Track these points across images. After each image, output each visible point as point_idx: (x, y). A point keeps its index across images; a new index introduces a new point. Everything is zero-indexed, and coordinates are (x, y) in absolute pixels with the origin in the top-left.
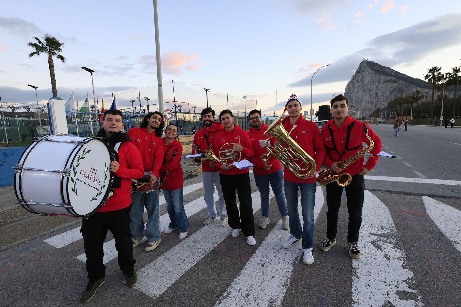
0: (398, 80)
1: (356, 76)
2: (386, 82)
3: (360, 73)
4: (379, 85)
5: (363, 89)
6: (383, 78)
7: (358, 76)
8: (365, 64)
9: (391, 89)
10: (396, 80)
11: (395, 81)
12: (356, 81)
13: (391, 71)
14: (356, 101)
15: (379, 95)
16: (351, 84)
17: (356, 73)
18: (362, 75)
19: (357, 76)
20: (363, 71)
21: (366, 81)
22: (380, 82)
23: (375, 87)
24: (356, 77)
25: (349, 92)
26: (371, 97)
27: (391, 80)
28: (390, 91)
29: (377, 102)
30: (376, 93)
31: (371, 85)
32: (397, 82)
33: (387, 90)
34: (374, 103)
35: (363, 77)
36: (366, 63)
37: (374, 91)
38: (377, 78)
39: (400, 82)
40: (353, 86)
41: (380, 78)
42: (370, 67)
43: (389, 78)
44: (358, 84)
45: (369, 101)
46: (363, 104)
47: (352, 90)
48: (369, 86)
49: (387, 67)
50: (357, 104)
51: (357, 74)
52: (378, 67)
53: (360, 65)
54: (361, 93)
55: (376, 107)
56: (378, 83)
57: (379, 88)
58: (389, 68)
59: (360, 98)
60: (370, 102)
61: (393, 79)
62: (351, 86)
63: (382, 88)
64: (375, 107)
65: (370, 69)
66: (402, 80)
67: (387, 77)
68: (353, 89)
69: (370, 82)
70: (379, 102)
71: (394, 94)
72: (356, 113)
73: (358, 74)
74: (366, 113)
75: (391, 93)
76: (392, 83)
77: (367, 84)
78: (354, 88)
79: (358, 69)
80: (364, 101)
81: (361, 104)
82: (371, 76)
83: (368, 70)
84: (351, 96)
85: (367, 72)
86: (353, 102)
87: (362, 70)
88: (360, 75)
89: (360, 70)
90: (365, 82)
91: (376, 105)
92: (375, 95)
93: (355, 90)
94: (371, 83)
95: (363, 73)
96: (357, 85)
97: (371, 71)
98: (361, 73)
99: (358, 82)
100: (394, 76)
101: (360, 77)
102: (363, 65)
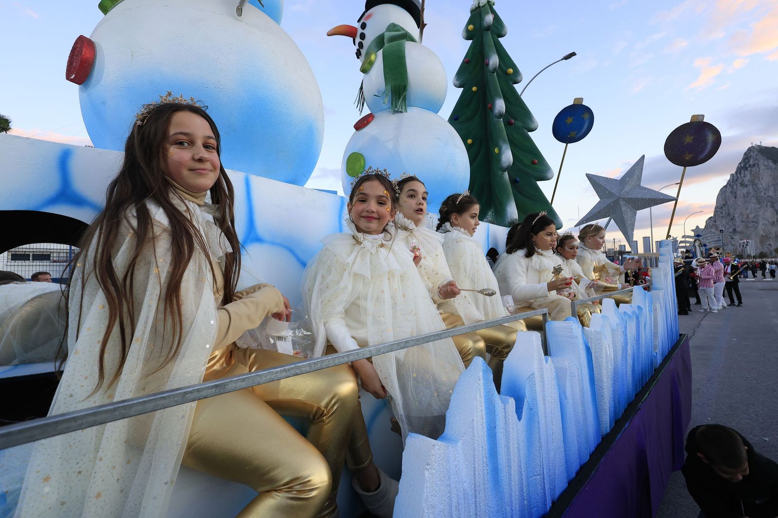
1: (738, 175)
3: (747, 170)
5: (757, 198)
7: (742, 175)
8: (756, 153)
12: (739, 185)
14: (742, 221)
16: (729, 190)
17: (737, 170)
18: (751, 173)
19: (740, 174)
20: (754, 165)
21: (761, 184)
24: (738, 178)
25: (725, 205)
31: (775, 190)
35: (756, 176)
36: (758, 151)
40: (734, 193)
42: (768, 158)
44: (745, 190)
45: (775, 220)
46: (761, 226)
47: (731, 202)
48: (771, 193)
50: (747, 227)
51: (740, 172)
53: (746, 154)
54: (753, 205)
59: (751, 216)
60: (776, 223)
62: (728, 193)
65: (770, 161)
68: (733, 199)
69: (773, 185)
72: (747, 245)
73: (742, 172)
74: (770, 245)
77: (767, 189)
78: (735, 198)
79: (740, 163)
80: (761, 222)
81: (756, 228)
82: (772, 174)
83: (763, 162)
84: (731, 211)
85: (762, 167)
86: (738, 224)
87: (750, 164)
88: (747, 173)
89: (746, 164)
90: (760, 186)
93: (740, 201)
94: (774, 187)
95: (754, 169)
96: (742, 191)
97: (771, 164)
98: (749, 169)
99: (743, 185)
101: (748, 177)
102: (752, 154)
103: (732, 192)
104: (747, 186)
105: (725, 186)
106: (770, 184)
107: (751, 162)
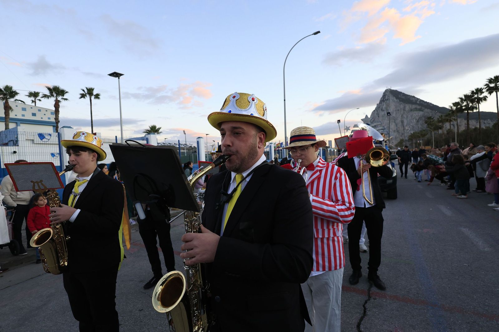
0: (423, 108)
1: (380, 105)
2: (411, 110)
4: (404, 113)
6: (408, 107)
7: (382, 105)
8: (389, 93)
9: (417, 118)
10: (421, 108)
11: (420, 110)
12: (380, 110)
13: (416, 99)
15: (405, 124)
16: (376, 113)
18: (386, 104)
19: (381, 104)
20: (387, 99)
21: (390, 110)
22: (405, 111)
23: (401, 115)
24: (380, 106)
26: (397, 126)
27: (416, 108)
28: (416, 120)
29: (404, 131)
30: (402, 122)
31: (396, 113)
32: (422, 111)
33: (413, 119)
34: (400, 131)
35: (388, 105)
37: (399, 119)
38: (402, 106)
39: (426, 110)
40: (378, 114)
41: (405, 107)
42: (394, 96)
43: (414, 106)
45: (395, 130)
48: (394, 115)
49: (411, 96)
51: (381, 103)
52: (403, 96)
53: (384, 93)
54: (386, 121)
55: (403, 136)
56: (403, 111)
57: (405, 116)
58: (414, 97)
60: (396, 131)
61: (418, 107)
62: (375, 115)
63: (407, 117)
64: (401, 136)
65: (394, 97)
66: (428, 109)
67: (412, 106)
68: (378, 117)
70: (405, 131)
71: (421, 122)
73: (382, 103)
74: (393, 142)
75: (418, 121)
76: (418, 112)
78: (379, 117)
79: (381, 98)
82: (395, 105)
83: (392, 98)
85: (391, 101)
87: (386, 99)
88: (384, 103)
89: (384, 99)
91: (403, 134)
92: (401, 124)
93: (380, 119)
94: (396, 112)
95: (387, 102)
96: (382, 113)
97: (395, 99)
98: (385, 101)
99: (382, 110)
100: (419, 105)
101: (385, 106)
102: (387, 93)
103: (377, 114)
104: (384, 111)
105: (374, 111)
106: (394, 110)
107: (386, 98)
